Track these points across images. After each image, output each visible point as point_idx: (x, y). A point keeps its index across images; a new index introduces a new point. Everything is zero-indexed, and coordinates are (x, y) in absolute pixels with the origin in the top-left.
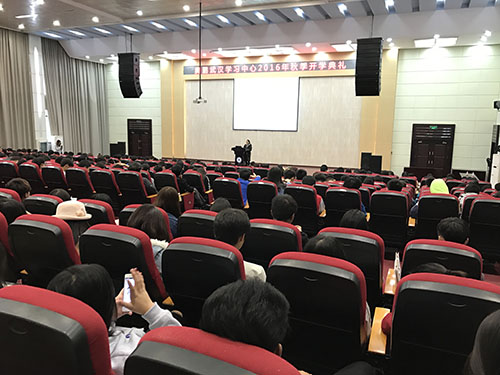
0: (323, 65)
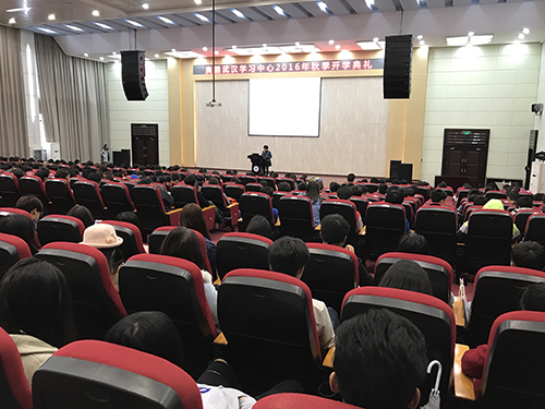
0: (346, 65)
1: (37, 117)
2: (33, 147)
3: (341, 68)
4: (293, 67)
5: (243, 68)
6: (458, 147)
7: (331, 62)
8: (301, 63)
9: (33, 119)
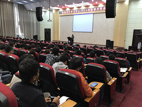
1: (18, 26)
2: (16, 34)
3: (99, 10)
4: (85, 10)
5: (72, 11)
6: (138, 36)
7: (96, 8)
8: (88, 9)
9: (17, 27)
